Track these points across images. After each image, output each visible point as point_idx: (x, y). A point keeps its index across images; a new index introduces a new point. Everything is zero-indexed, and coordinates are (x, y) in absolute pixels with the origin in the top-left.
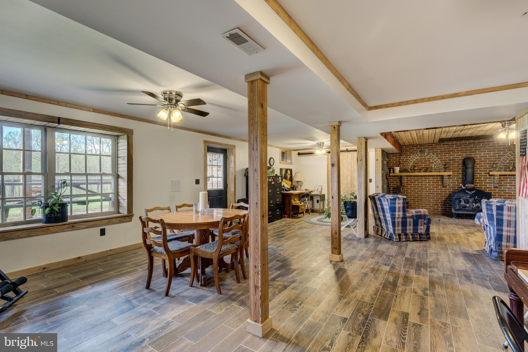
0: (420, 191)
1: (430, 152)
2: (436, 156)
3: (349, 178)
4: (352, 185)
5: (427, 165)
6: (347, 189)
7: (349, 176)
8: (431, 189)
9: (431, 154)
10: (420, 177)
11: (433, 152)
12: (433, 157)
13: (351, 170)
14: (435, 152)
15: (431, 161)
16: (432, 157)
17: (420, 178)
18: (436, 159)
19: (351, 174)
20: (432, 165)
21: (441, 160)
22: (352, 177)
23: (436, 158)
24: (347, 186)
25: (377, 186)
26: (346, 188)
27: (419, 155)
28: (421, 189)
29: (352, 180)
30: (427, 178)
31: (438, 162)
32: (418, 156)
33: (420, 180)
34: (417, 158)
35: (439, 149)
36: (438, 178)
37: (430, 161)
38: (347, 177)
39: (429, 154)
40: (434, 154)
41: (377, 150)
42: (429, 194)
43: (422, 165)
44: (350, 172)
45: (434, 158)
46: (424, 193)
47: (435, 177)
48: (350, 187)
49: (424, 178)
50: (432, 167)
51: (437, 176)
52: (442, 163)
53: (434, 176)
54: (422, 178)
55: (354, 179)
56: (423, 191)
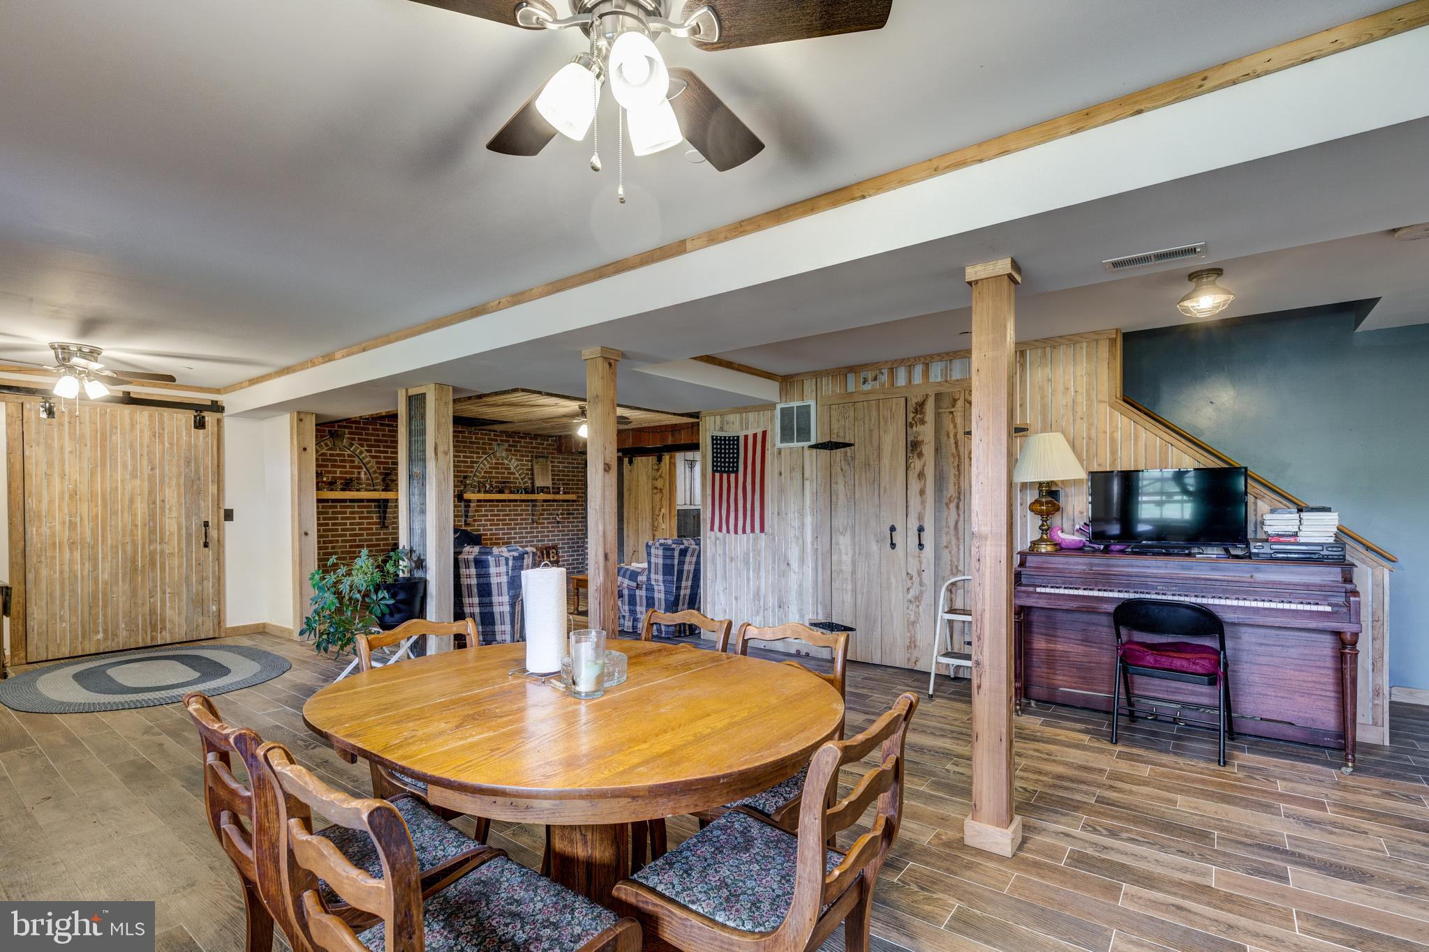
0: (331, 542)
1: (353, 439)
2: (367, 451)
3: (141, 508)
4: (152, 531)
5: (346, 473)
6: (129, 548)
7: (138, 499)
8: (356, 535)
9: (356, 444)
10: (330, 504)
11: (359, 439)
12: (361, 452)
13: (151, 479)
14: (366, 440)
15: (356, 464)
16: (358, 451)
17: (331, 507)
18: (367, 459)
19: (151, 492)
20: (359, 473)
21: (377, 463)
22: (154, 503)
23: (366, 456)
24: (128, 539)
25: (304, 530)
26: (124, 545)
27: (329, 443)
28: (333, 536)
29: (152, 516)
30: (348, 507)
31: (372, 467)
32: (326, 445)
33: (331, 510)
34: (324, 451)
35: (372, 435)
36: (370, 507)
37: (353, 462)
38: (132, 501)
39: (352, 445)
40: (362, 445)
41: (302, 416)
42: (351, 547)
43: (335, 472)
44: (146, 483)
45: (363, 455)
46: (341, 547)
47: (365, 504)
48: (143, 539)
49: (341, 507)
50: (359, 479)
51: (369, 501)
52: (379, 468)
53: (362, 501)
54: (336, 507)
55: (163, 509)
56: (337, 541)
